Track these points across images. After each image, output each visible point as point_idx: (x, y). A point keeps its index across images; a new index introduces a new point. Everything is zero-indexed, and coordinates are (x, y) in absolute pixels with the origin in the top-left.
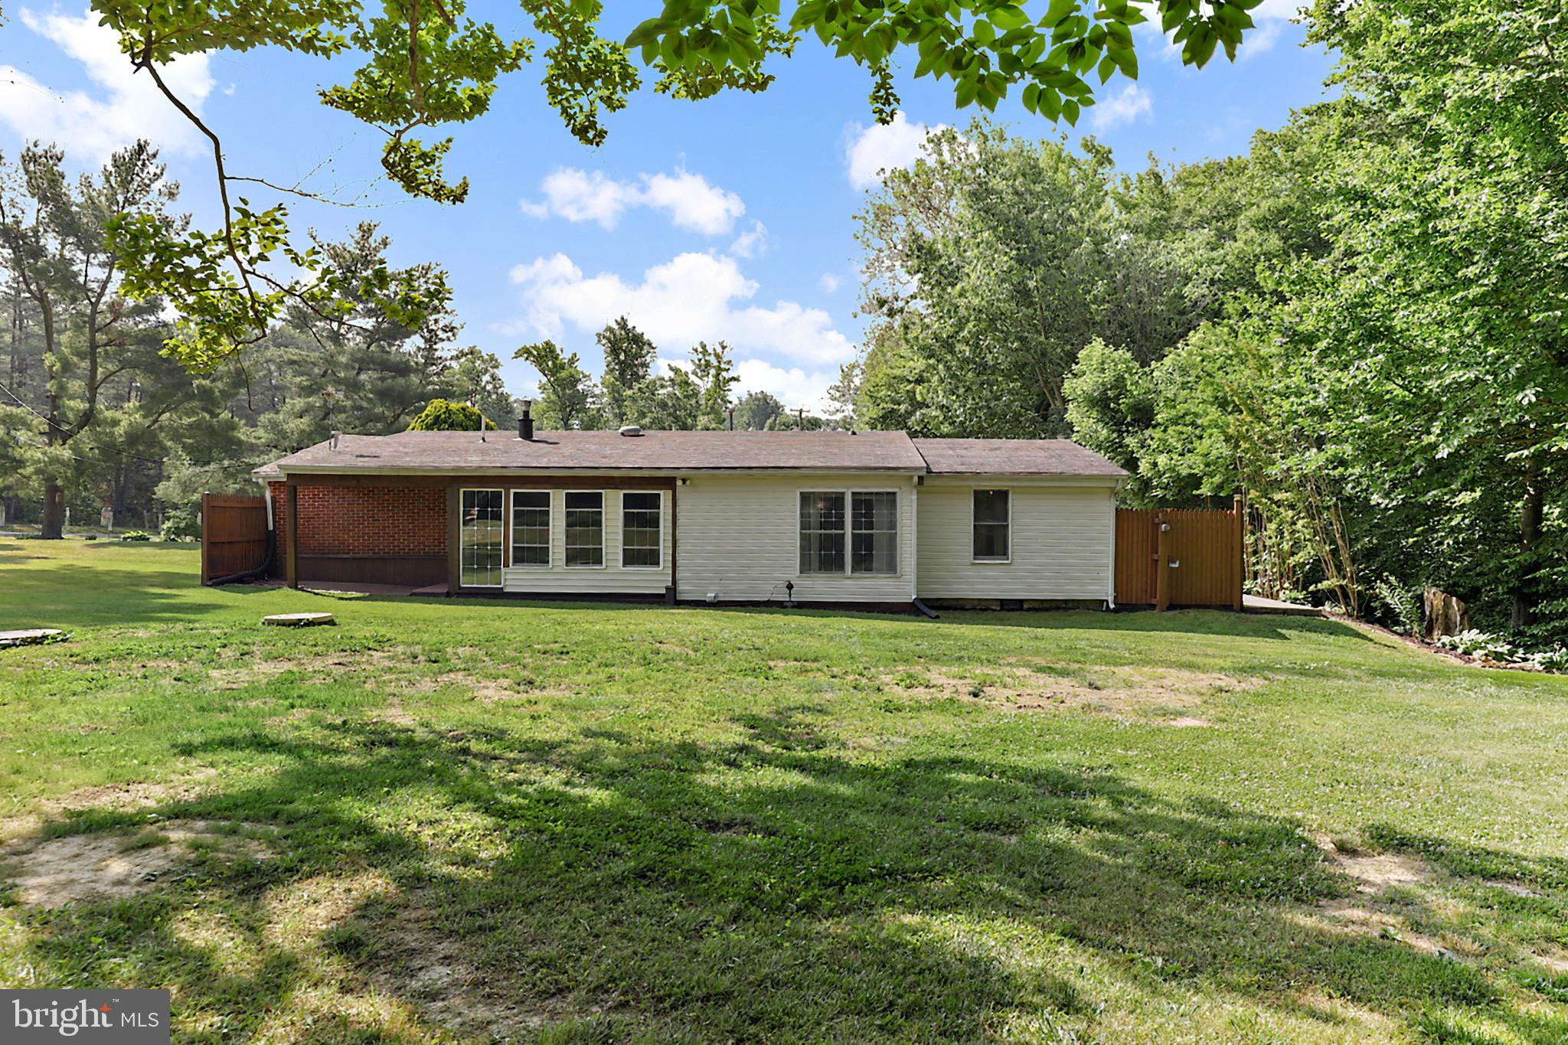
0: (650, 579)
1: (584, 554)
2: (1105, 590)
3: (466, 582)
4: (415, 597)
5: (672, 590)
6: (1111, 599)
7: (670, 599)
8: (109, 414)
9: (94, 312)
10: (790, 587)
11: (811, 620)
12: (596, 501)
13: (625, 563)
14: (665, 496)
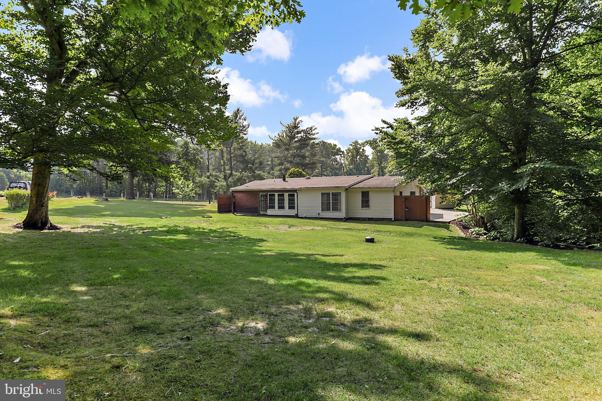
0: (293, 212)
1: (281, 207)
2: (392, 216)
3: (262, 213)
4: (252, 216)
5: (297, 214)
6: (393, 218)
7: (297, 216)
8: (235, 173)
9: (230, 150)
10: (319, 214)
11: (314, 221)
12: (283, 195)
13: (289, 209)
14: (296, 194)
